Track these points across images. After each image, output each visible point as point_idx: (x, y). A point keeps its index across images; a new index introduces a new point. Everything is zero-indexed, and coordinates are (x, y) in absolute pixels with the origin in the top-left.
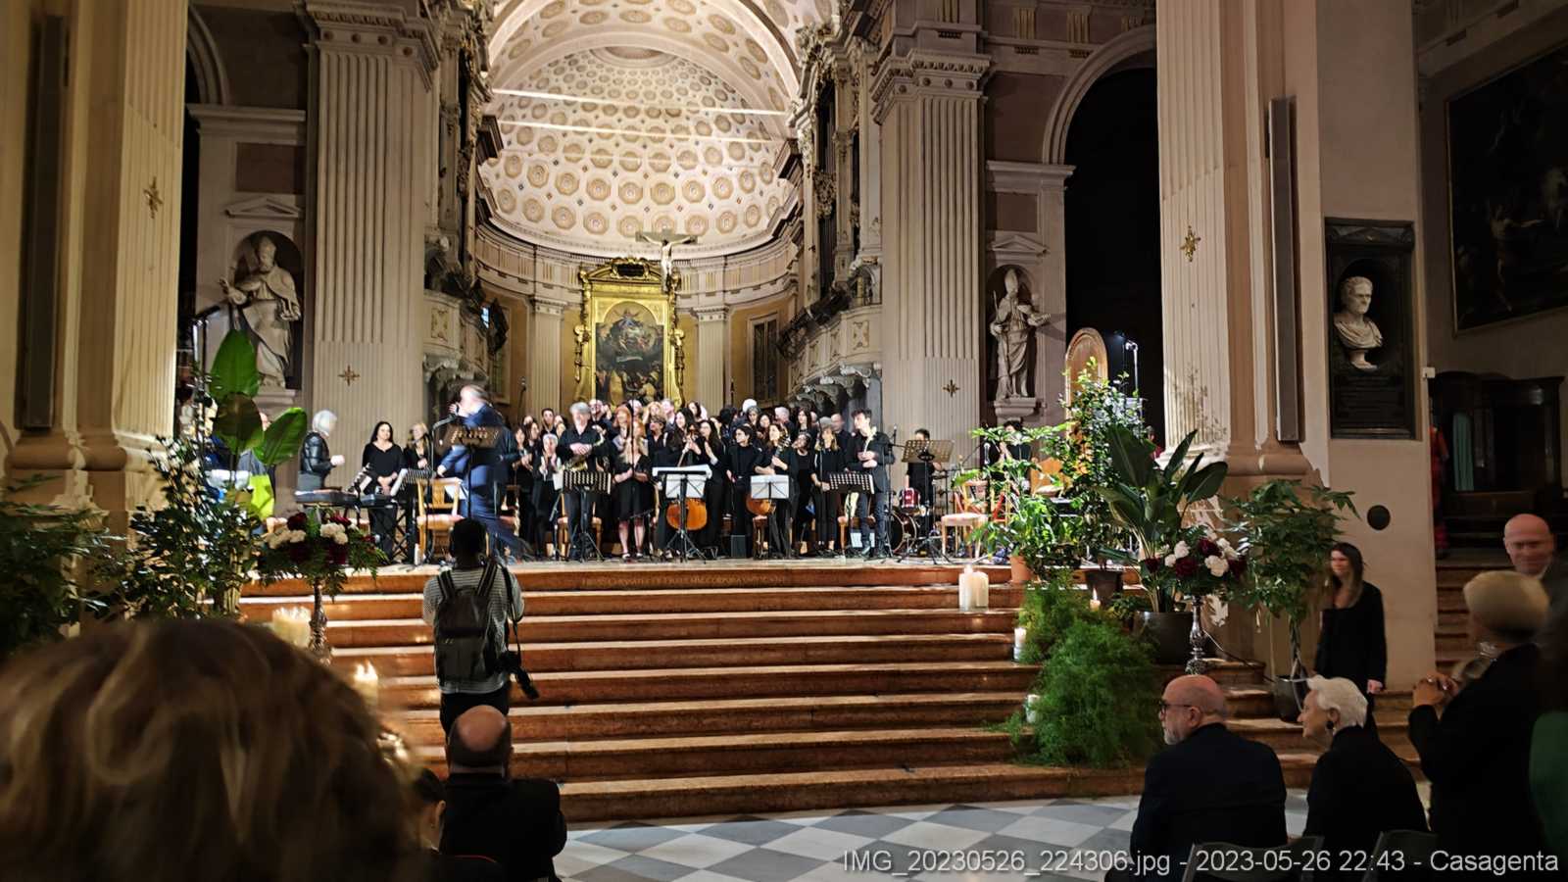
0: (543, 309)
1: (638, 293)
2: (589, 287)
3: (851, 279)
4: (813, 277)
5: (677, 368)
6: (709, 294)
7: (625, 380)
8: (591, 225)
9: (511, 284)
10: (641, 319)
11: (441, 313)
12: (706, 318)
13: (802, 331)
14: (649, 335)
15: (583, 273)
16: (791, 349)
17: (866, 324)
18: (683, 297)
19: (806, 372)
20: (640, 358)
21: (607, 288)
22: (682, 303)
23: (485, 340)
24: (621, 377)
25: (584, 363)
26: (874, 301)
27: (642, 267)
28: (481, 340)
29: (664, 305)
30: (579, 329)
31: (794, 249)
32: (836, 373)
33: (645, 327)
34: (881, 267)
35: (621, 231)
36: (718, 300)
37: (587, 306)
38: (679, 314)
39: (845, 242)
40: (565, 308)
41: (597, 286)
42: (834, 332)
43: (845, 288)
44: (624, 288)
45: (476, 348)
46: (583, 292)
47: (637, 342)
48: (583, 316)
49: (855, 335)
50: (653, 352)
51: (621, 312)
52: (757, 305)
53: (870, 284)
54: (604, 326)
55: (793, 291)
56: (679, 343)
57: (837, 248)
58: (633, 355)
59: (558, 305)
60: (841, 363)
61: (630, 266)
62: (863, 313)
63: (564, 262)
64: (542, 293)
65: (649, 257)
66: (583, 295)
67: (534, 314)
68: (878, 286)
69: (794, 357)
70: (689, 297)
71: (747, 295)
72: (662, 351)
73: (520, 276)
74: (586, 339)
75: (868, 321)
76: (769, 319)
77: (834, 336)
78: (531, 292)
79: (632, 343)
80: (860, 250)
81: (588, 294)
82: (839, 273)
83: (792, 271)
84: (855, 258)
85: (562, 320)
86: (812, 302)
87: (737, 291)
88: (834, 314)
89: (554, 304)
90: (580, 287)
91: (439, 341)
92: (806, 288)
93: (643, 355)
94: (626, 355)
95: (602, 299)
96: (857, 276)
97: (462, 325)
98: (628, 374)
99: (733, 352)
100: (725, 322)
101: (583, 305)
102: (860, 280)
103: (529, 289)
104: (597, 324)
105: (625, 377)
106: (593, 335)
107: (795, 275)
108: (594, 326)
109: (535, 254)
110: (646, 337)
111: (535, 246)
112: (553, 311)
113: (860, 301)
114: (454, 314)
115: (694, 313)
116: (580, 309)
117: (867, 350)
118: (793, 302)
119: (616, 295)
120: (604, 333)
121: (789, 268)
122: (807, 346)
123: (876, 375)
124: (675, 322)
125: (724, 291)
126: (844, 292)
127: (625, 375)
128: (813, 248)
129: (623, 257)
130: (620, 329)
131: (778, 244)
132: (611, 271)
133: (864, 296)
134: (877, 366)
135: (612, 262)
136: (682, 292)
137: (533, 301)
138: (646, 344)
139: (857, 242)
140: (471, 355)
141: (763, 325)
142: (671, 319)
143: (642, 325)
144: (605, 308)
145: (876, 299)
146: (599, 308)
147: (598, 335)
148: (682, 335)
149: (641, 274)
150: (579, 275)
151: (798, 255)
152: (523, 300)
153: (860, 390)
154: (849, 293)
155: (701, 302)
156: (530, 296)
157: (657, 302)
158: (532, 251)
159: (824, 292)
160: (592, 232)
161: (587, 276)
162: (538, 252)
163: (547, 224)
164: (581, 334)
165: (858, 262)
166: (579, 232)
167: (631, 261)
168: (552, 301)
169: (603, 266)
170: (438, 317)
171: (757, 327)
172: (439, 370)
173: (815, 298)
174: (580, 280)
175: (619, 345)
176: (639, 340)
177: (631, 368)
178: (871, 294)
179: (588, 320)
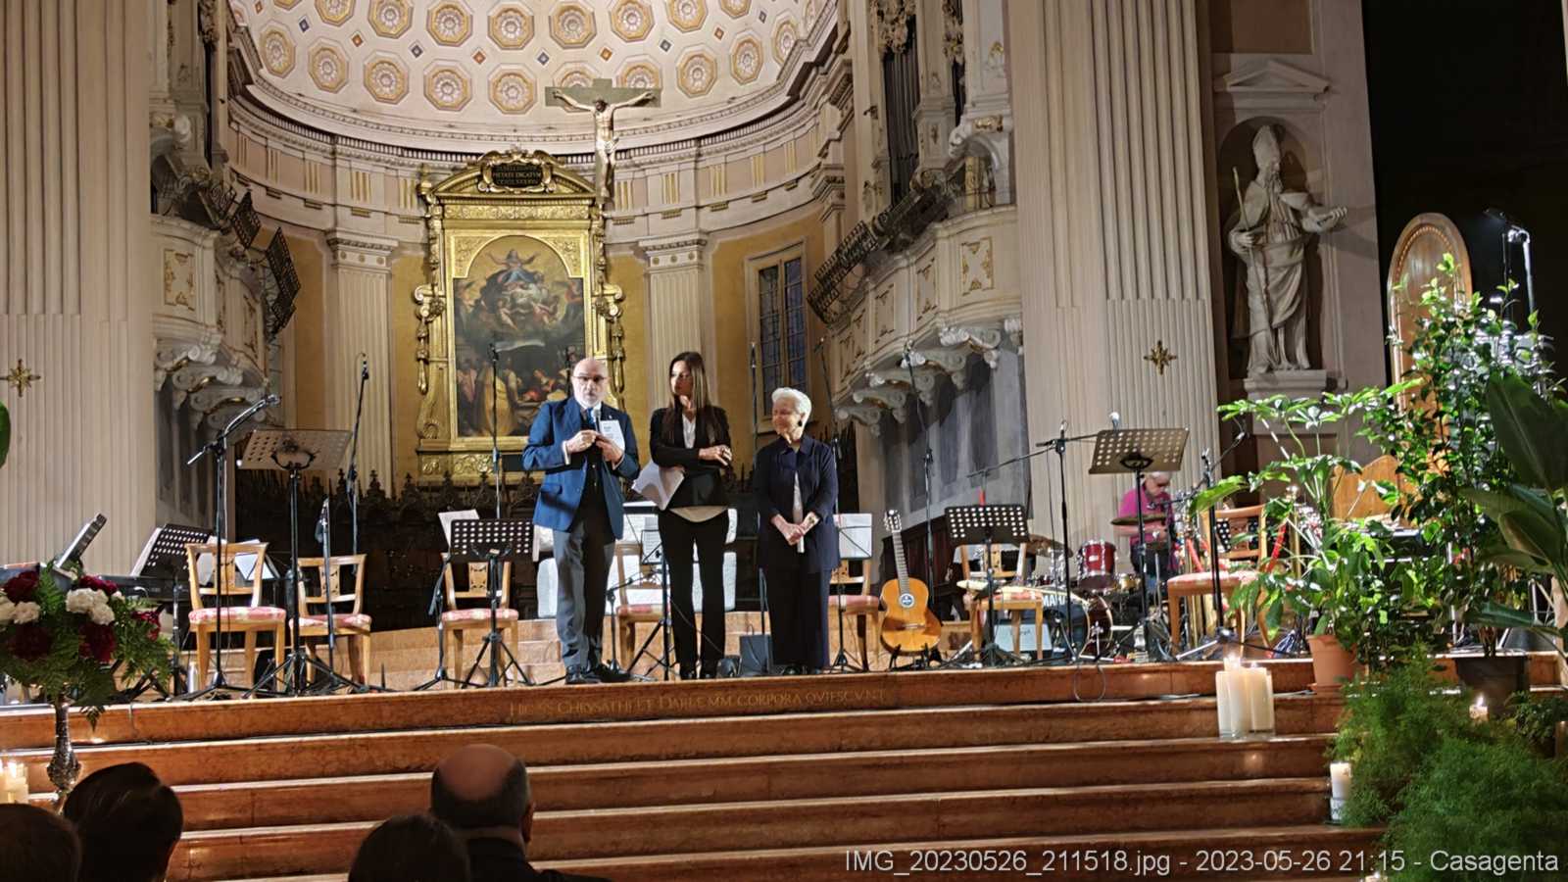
0: (352, 257)
1: (531, 218)
2: (438, 211)
3: (951, 163)
4: (877, 165)
5: (612, 359)
6: (667, 215)
7: (513, 384)
8: (438, 94)
9: (291, 210)
10: (539, 267)
11: (182, 257)
12: (665, 261)
13: (858, 269)
14: (557, 298)
15: (426, 185)
16: (835, 306)
17: (985, 245)
18: (619, 221)
19: (871, 348)
20: (542, 344)
21: (473, 211)
22: (616, 233)
23: (258, 308)
24: (506, 381)
25: (434, 357)
26: (998, 202)
27: (539, 168)
28: (252, 310)
29: (583, 240)
30: (422, 293)
31: (832, 116)
32: (933, 342)
33: (548, 284)
34: (1011, 134)
35: (495, 101)
36: (686, 226)
37: (436, 247)
38: (611, 254)
39: (933, 93)
40: (393, 252)
41: (452, 209)
42: (923, 264)
43: (942, 179)
44: (504, 210)
45: (243, 325)
46: (427, 220)
47: (532, 313)
48: (429, 266)
49: (966, 269)
50: (565, 331)
51: (502, 257)
52: (761, 229)
53: (989, 170)
54: (469, 285)
55: (832, 198)
56: (614, 310)
57: (922, 106)
58: (528, 337)
59: (381, 247)
60: (940, 322)
61: (516, 168)
62: (979, 224)
63: (390, 165)
64: (350, 227)
65: (550, 150)
66: (428, 227)
67: (335, 266)
68: (1006, 172)
69: (844, 320)
70: (629, 221)
71: (741, 212)
72: (582, 328)
73: (310, 195)
74: (437, 310)
75: (989, 239)
76: (787, 256)
77: (924, 272)
78: (329, 225)
79: (523, 314)
80: (968, 105)
81: (437, 224)
82: (928, 151)
83: (829, 160)
84: (958, 123)
85: (390, 276)
86: (874, 213)
87: (724, 206)
88: (918, 231)
89: (372, 246)
90: (423, 212)
91: (180, 310)
92: (861, 189)
93: (545, 336)
94: (513, 338)
95: (464, 234)
96: (963, 157)
97: (219, 281)
98: (518, 375)
99: (719, 323)
100: (701, 267)
101: (427, 247)
102: (969, 162)
103: (323, 220)
104: (456, 281)
105: (513, 380)
106: (450, 302)
107: (835, 167)
108: (450, 284)
109: (334, 153)
110: (551, 302)
111: (332, 136)
112: (371, 260)
113: (970, 201)
114: (205, 259)
115: (642, 252)
116: (422, 254)
117: (988, 295)
118: (832, 219)
119: (491, 226)
120: (470, 298)
121: (823, 154)
122: (871, 296)
123: (1011, 342)
124: (605, 270)
125: (698, 208)
126: (937, 188)
127: (512, 376)
128: (873, 110)
129: (501, 152)
130: (501, 288)
131: (798, 112)
132: (480, 178)
133: (979, 191)
134: (1010, 326)
135: (481, 161)
136: (614, 214)
137: (333, 243)
138: (552, 314)
139: (959, 94)
140: (237, 338)
141: (775, 267)
142: (597, 265)
143: (542, 279)
144: (470, 250)
145: (1002, 196)
146: (458, 251)
147: (457, 301)
148: (617, 297)
149: (537, 181)
150: (418, 188)
151: (842, 128)
152: (316, 241)
153: (979, 373)
154: (949, 190)
155: (654, 231)
156: (326, 233)
157: (570, 234)
158: (329, 148)
159: (898, 191)
160: (444, 108)
161: (433, 190)
162: (339, 148)
163: (355, 94)
164: (427, 300)
165: (965, 129)
166: (416, 108)
167: (516, 157)
168: (369, 241)
169: (464, 171)
170: (176, 266)
171: (761, 272)
172: (178, 367)
173: (882, 203)
174: (422, 198)
175: (499, 319)
176: (537, 308)
177: (525, 362)
178: (992, 189)
179: (438, 273)
